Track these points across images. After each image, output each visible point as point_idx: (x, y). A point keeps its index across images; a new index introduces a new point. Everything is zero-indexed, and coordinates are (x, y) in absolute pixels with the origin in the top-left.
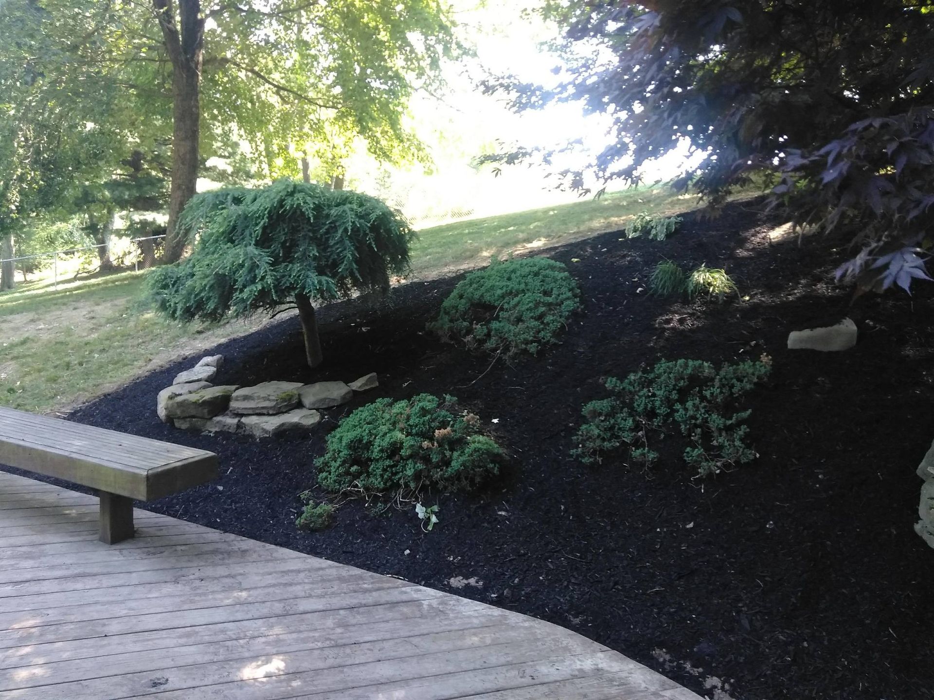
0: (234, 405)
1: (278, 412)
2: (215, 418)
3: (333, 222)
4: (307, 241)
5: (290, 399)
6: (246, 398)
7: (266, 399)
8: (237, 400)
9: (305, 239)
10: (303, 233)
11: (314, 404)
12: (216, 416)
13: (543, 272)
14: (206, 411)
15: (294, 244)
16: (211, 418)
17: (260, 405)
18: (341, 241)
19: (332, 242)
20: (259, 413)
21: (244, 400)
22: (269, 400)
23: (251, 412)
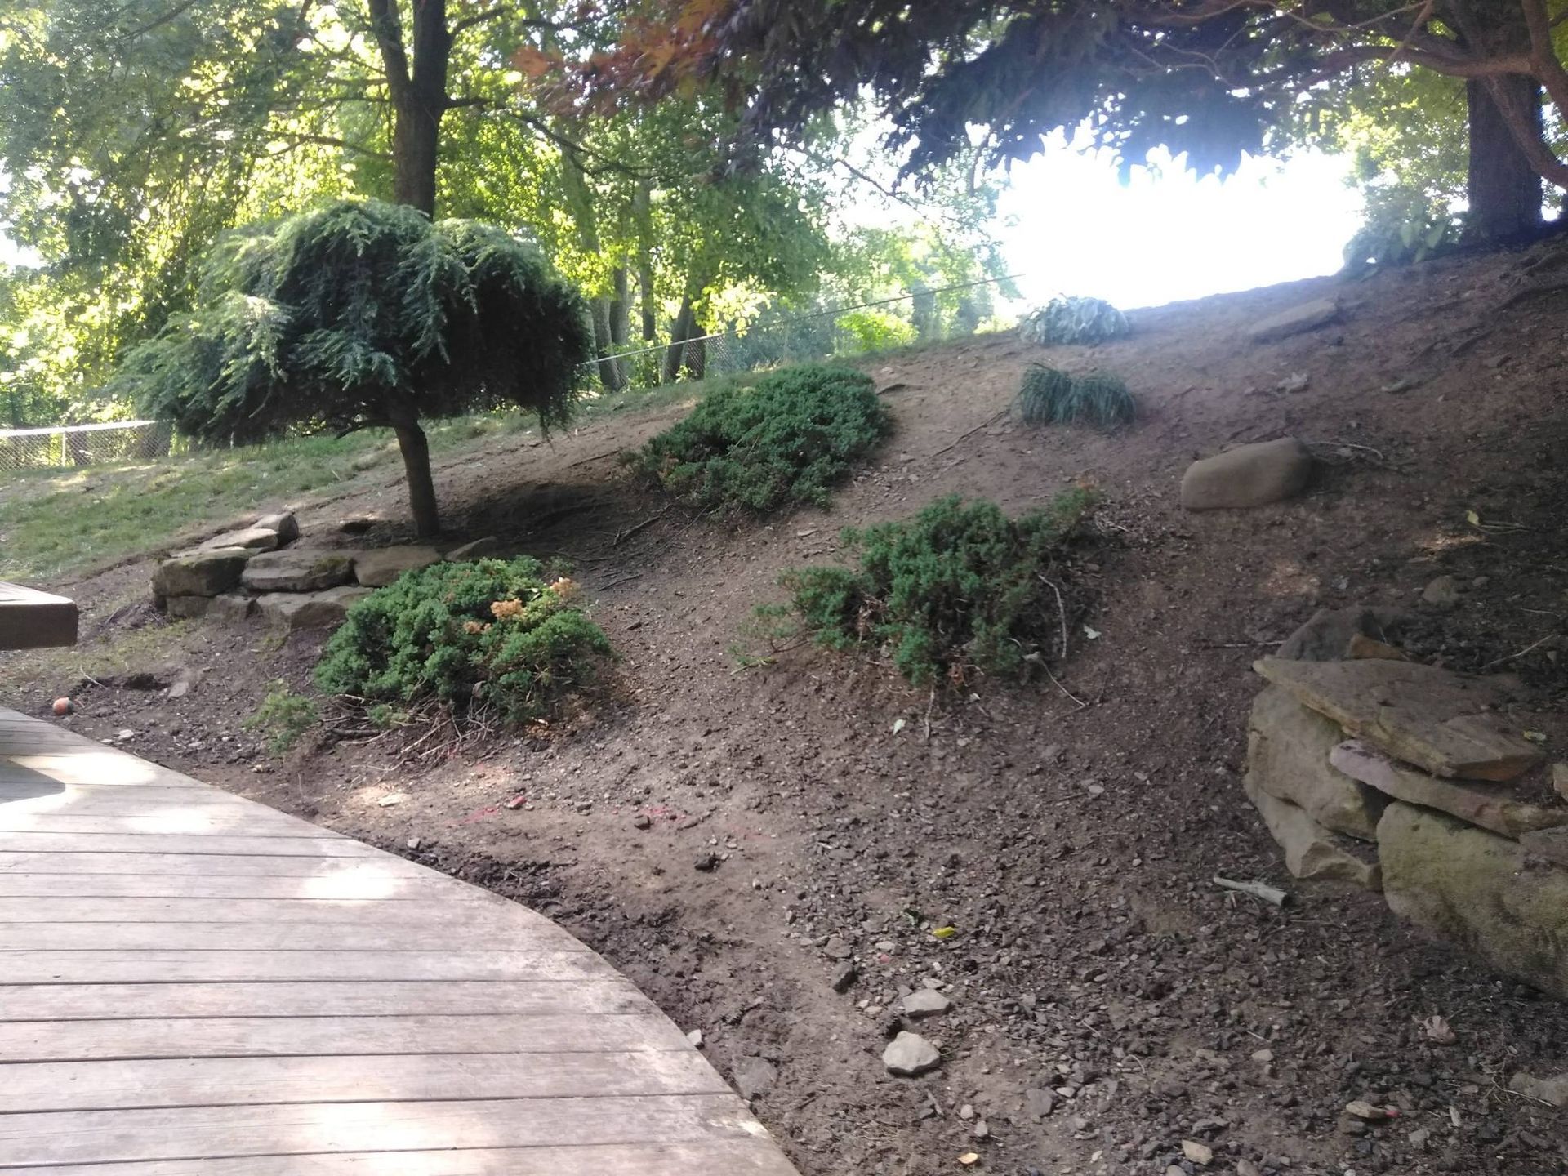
0: (248, 574)
1: (311, 588)
2: (220, 598)
3: (413, 266)
4: (366, 296)
5: (334, 568)
6: (268, 564)
7: (296, 565)
8: (255, 567)
9: (361, 293)
10: (358, 282)
11: (370, 577)
12: (223, 592)
13: (827, 387)
14: (204, 582)
15: (342, 302)
16: (212, 597)
17: (286, 574)
18: (421, 297)
19: (406, 300)
20: (282, 588)
21: (265, 566)
22: (300, 567)
23: (269, 586)
